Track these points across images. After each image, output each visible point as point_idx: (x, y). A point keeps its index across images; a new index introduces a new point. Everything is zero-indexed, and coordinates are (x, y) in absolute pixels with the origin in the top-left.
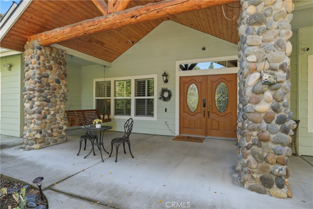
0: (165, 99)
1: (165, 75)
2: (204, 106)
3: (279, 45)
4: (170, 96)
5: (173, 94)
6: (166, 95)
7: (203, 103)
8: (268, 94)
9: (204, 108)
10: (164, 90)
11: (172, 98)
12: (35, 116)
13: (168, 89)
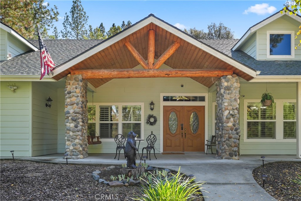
0: (152, 124)
1: (152, 103)
2: (182, 129)
3: (235, 100)
4: (155, 121)
5: (158, 119)
6: (152, 120)
7: (181, 127)
8: (232, 119)
9: (182, 130)
10: (150, 117)
11: (157, 122)
12: (80, 133)
13: (154, 115)
